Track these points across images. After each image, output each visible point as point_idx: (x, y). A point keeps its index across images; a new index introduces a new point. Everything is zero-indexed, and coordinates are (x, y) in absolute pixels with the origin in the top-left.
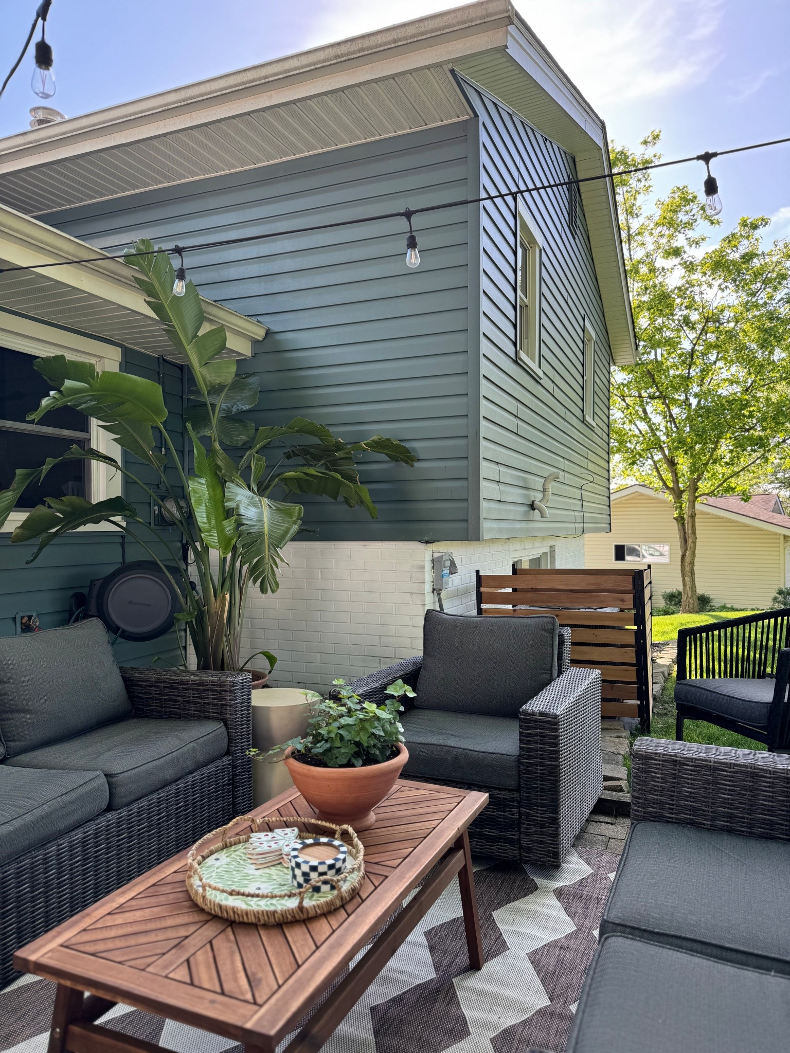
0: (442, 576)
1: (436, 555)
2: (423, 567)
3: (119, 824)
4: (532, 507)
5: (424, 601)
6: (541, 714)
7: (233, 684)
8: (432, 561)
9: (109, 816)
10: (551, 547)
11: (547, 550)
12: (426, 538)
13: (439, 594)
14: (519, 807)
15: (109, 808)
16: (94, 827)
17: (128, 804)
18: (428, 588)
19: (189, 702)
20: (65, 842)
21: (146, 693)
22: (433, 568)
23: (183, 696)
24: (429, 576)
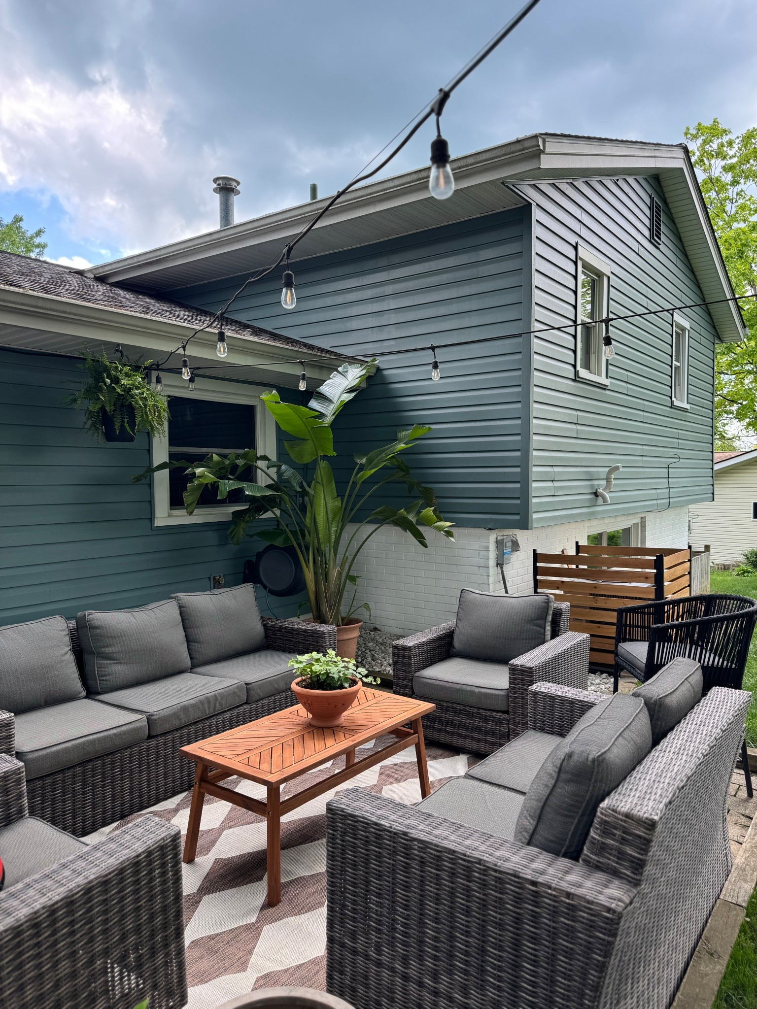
0: (504, 554)
1: (499, 538)
2: (488, 547)
3: (250, 711)
4: (596, 494)
5: (489, 573)
6: (521, 666)
7: (323, 633)
8: (497, 542)
9: (245, 706)
10: (642, 518)
11: (638, 521)
12: (490, 526)
13: (502, 568)
14: (508, 724)
15: (246, 703)
16: (236, 711)
17: (257, 701)
18: (492, 562)
19: (299, 642)
20: (220, 718)
21: (275, 635)
22: (497, 547)
23: (296, 639)
24: (492, 555)
